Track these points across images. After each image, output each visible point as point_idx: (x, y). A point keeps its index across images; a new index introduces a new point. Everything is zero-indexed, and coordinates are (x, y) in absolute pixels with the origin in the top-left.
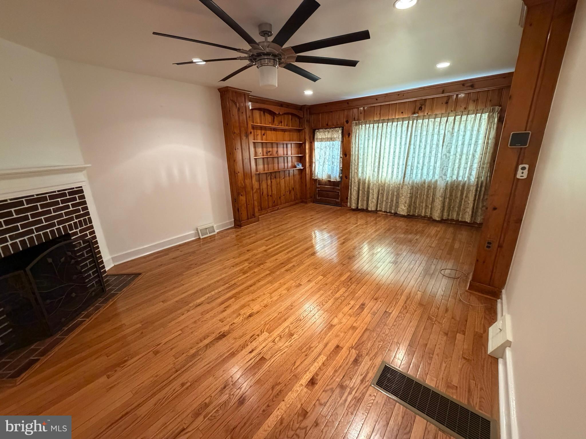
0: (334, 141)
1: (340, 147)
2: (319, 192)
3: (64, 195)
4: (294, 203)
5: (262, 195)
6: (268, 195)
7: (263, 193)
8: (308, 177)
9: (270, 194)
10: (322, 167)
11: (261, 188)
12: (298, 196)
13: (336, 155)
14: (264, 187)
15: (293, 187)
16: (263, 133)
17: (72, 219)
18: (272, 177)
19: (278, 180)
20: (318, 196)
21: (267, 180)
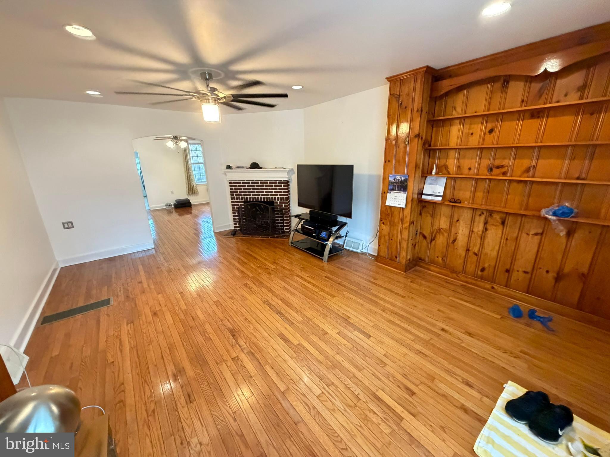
3: (276, 183)
5: (453, 243)
6: (468, 250)
9: (474, 249)
11: (453, 231)
14: (460, 232)
16: (488, 129)
17: (277, 195)
18: (491, 221)
19: (512, 232)
21: (473, 221)
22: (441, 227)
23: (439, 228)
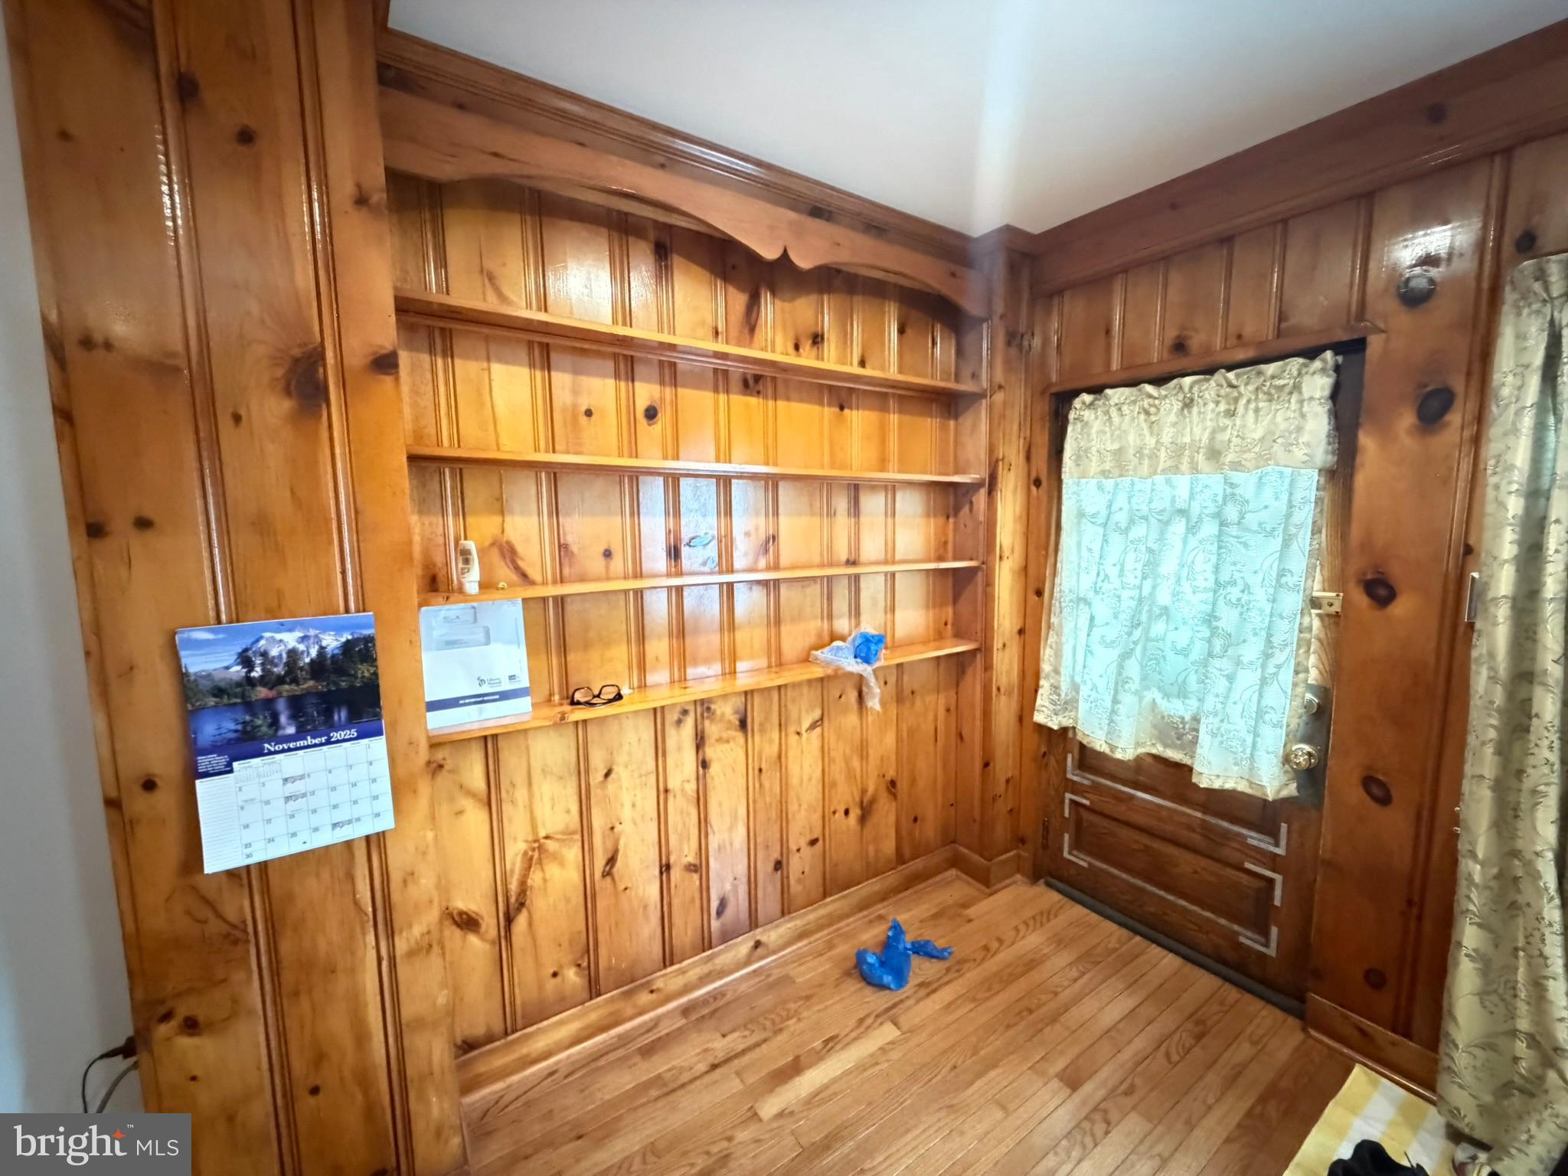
0: (1237, 466)
1: (1305, 515)
2: (1079, 823)
4: (891, 878)
5: (607, 873)
6: (665, 868)
7: (612, 861)
8: (1004, 710)
9: (684, 853)
10: (1114, 654)
11: (598, 822)
12: (929, 830)
13: (1254, 581)
14: (627, 813)
15: (891, 774)
16: (641, 405)
18: (712, 729)
19: (766, 744)
20: (1076, 845)
21: (660, 750)
22: (542, 833)
23: (535, 841)
